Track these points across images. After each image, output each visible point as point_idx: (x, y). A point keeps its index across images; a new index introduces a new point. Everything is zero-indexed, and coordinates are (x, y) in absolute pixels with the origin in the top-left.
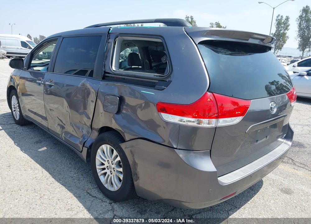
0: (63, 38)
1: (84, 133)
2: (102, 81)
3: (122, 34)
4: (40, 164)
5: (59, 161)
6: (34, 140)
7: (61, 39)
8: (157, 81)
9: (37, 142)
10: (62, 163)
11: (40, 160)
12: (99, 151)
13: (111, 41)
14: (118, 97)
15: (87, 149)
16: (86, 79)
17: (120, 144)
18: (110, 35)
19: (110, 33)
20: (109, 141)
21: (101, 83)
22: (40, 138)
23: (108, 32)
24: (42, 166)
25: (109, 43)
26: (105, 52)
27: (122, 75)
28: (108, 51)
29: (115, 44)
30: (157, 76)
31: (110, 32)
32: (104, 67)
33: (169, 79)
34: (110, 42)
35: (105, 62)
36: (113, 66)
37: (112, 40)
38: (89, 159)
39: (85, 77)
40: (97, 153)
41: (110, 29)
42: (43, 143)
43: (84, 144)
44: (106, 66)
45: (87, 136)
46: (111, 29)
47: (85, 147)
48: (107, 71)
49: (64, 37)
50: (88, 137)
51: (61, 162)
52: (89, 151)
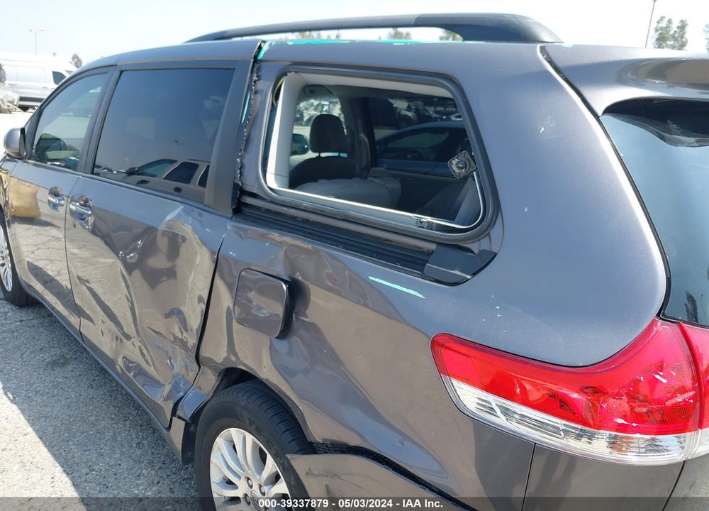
0: (121, 72)
1: (176, 370)
2: (231, 218)
3: (300, 65)
4: (50, 447)
5: (109, 435)
6: (47, 357)
7: (116, 74)
8: (433, 247)
9: (54, 364)
10: (116, 441)
11: (51, 429)
12: (220, 442)
13: (265, 86)
14: (285, 282)
15: (183, 423)
16: (182, 207)
17: (289, 456)
18: (260, 67)
19: (261, 61)
20: (251, 424)
21: (230, 225)
22: (64, 350)
23: (256, 57)
24: (54, 455)
25: (256, 92)
26: (245, 125)
27: (299, 209)
28: (254, 119)
29: (277, 97)
30: (430, 226)
31: (261, 56)
32: (241, 173)
33: (483, 244)
34: (262, 91)
35: (242, 157)
36: (267, 174)
37: (268, 83)
38: (189, 454)
39: (179, 199)
40: (215, 447)
41: (260, 48)
42: (70, 367)
43: (176, 405)
44: (246, 172)
45: (186, 382)
46: (265, 48)
47: (180, 418)
48: (248, 188)
49: (123, 69)
50: (188, 386)
51: (114, 438)
52: (192, 429)
